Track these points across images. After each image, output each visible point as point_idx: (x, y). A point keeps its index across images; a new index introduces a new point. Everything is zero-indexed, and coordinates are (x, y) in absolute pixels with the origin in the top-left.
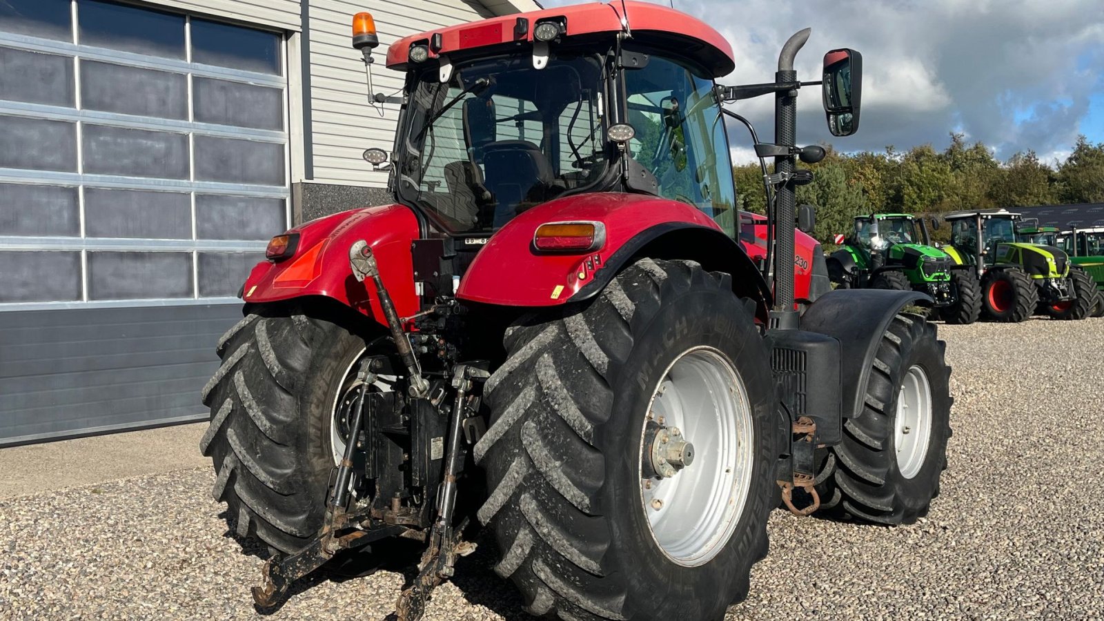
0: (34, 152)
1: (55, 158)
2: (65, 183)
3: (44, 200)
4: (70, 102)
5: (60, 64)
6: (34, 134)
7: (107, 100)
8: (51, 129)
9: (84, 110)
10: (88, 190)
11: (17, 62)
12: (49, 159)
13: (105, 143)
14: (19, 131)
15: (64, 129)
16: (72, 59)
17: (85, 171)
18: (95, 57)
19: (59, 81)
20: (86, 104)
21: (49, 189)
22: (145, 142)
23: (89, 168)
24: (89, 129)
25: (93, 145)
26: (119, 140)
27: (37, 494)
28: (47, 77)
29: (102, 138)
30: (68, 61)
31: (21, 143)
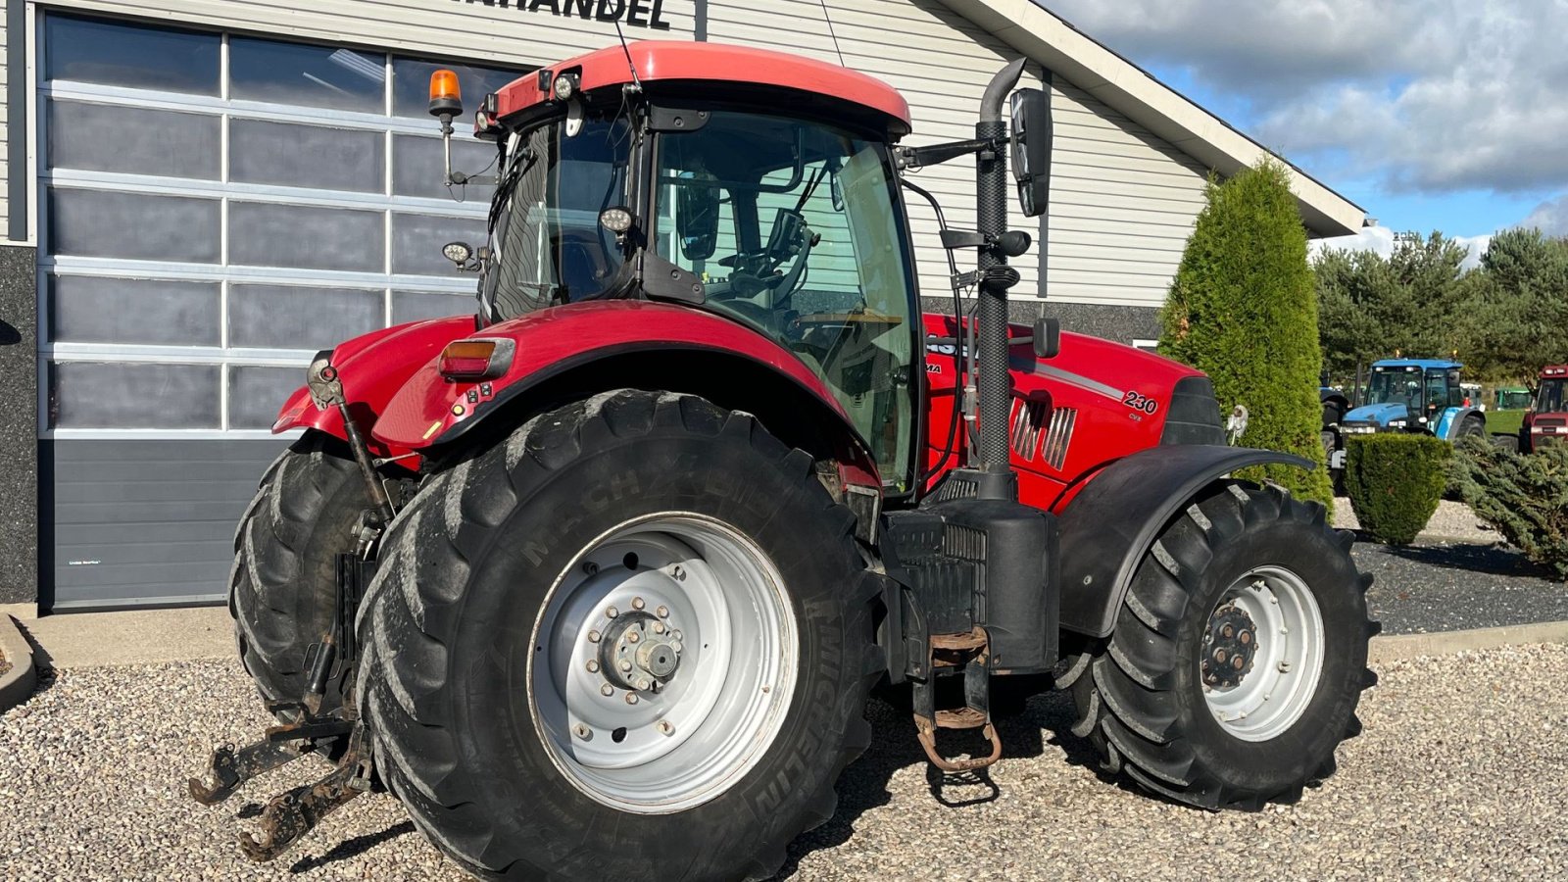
0: (332, 249)
1: (359, 255)
2: (368, 286)
3: (342, 306)
4: (379, 188)
5: (368, 141)
6: (332, 227)
7: (426, 182)
8: (353, 220)
9: (396, 197)
10: (396, 294)
11: (314, 141)
12: (350, 257)
13: (422, 237)
14: (313, 224)
15: (369, 220)
16: (382, 134)
17: (393, 272)
18: (412, 131)
19: (367, 159)
20: (398, 189)
21: (348, 293)
22: (473, 233)
23: (398, 268)
24: (401, 219)
25: (406, 238)
26: (440, 232)
27: (229, 657)
28: (351, 158)
29: (417, 230)
30: (378, 136)
31: (315, 238)
